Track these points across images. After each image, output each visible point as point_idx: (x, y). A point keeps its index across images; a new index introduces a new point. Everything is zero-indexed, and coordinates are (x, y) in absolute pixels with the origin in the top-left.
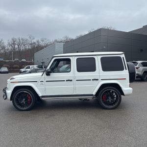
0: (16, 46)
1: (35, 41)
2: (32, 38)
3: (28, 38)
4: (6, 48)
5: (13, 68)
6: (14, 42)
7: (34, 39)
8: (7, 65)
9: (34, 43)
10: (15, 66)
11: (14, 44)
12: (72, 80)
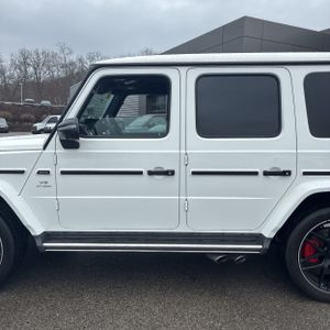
0: (31, 70)
1: (73, 58)
2: (67, 51)
3: (56, 50)
4: (8, 74)
5: (21, 121)
6: (25, 59)
7: (71, 52)
8: (7, 113)
9: (72, 64)
10: (24, 116)
11: (25, 63)
12: (172, 173)
